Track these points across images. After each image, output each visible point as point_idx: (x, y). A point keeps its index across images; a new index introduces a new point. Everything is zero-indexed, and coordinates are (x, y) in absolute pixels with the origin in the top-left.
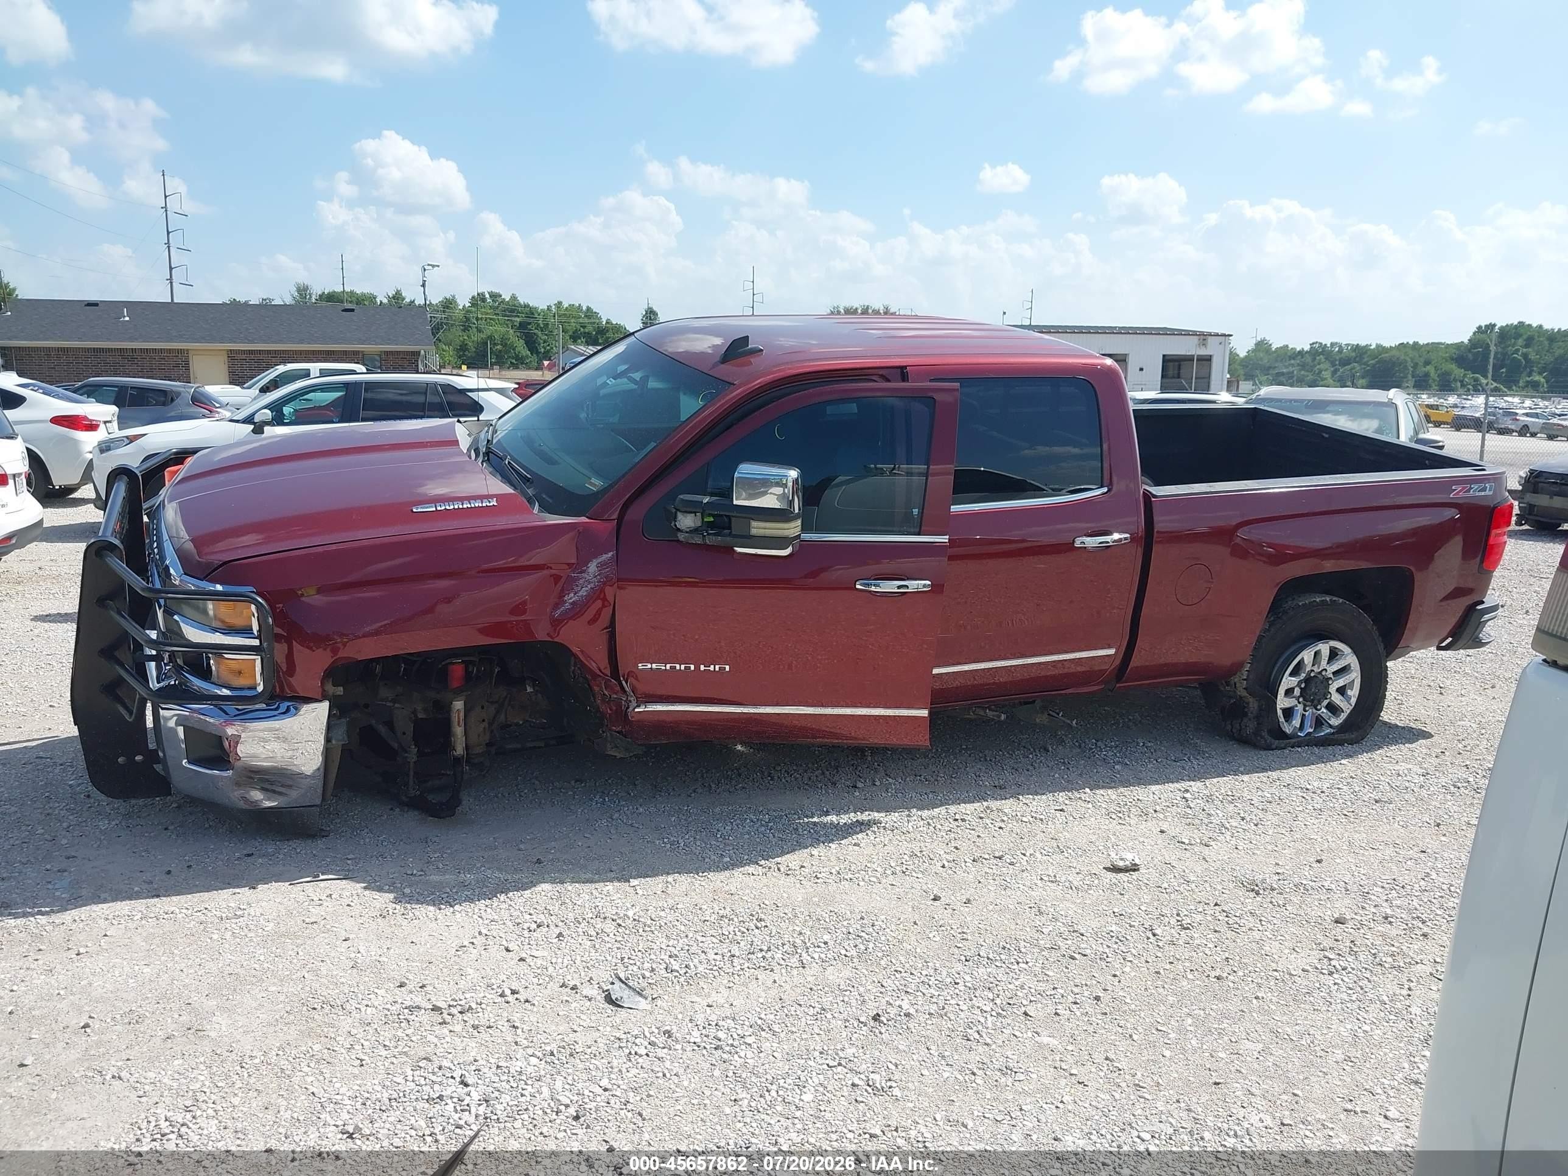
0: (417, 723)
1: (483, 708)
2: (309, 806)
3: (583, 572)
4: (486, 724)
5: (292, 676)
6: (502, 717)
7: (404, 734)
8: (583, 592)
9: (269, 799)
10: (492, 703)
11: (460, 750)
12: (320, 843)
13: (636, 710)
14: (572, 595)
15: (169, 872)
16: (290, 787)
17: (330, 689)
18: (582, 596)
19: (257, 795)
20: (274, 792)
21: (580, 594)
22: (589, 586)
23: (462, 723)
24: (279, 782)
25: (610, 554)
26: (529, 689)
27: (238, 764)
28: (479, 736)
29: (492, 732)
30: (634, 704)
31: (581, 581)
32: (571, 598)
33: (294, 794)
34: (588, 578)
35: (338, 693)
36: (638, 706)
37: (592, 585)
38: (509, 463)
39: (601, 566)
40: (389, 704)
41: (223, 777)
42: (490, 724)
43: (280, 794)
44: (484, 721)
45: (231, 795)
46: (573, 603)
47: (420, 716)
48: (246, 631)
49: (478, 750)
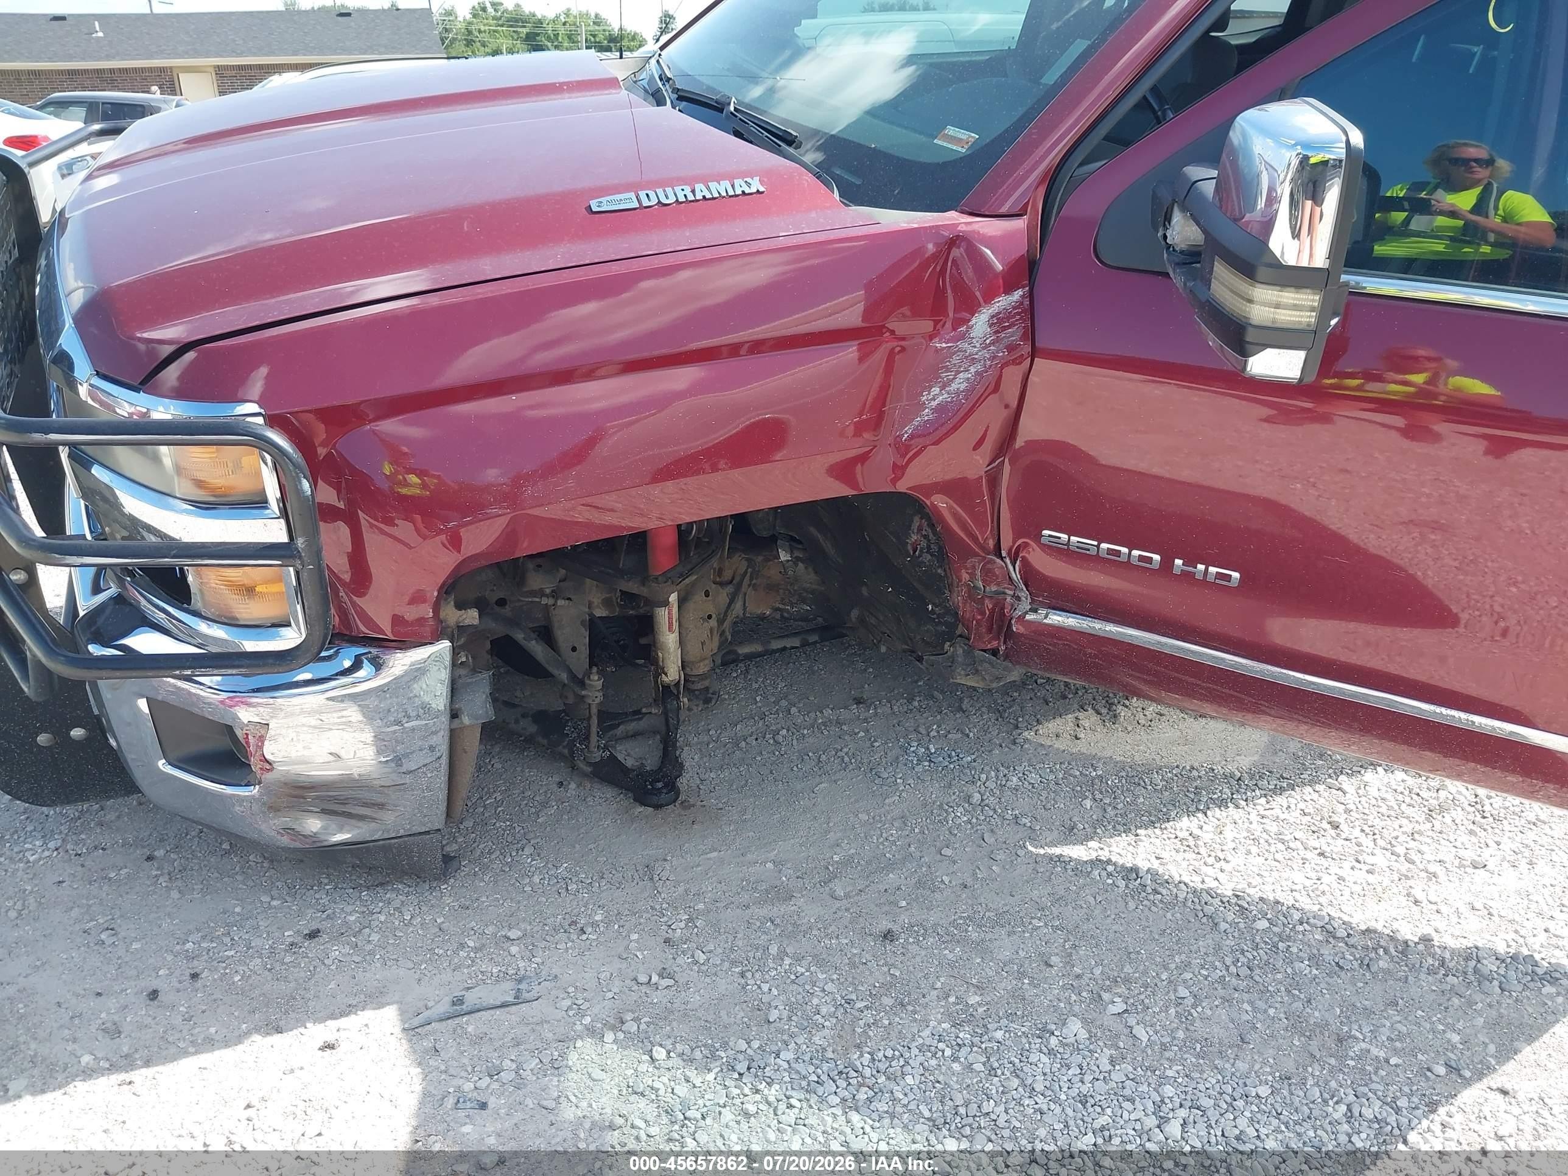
0: (593, 624)
1: (707, 594)
2: (420, 834)
3: (962, 337)
4: (713, 623)
5: (361, 595)
6: (738, 606)
7: (574, 649)
8: (959, 384)
9: (341, 830)
10: (722, 584)
11: (673, 673)
12: (448, 895)
13: (1028, 617)
14: (936, 390)
15: (154, 995)
16: (381, 806)
17: (451, 615)
18: (958, 393)
19: (313, 824)
20: (350, 815)
21: (954, 386)
22: (973, 370)
23: (675, 625)
24: (355, 799)
25: (1017, 295)
26: (784, 556)
27: (268, 777)
28: (703, 644)
29: (722, 633)
30: (1025, 605)
31: (955, 360)
32: (935, 397)
33: (389, 817)
34: (970, 350)
35: (467, 622)
36: (1034, 610)
37: (979, 367)
38: (736, 109)
39: (999, 323)
40: (544, 601)
41: (240, 800)
42: (721, 622)
43: (361, 818)
44: (710, 617)
45: (263, 827)
46: (940, 409)
47: (600, 612)
48: (256, 503)
49: (703, 668)
